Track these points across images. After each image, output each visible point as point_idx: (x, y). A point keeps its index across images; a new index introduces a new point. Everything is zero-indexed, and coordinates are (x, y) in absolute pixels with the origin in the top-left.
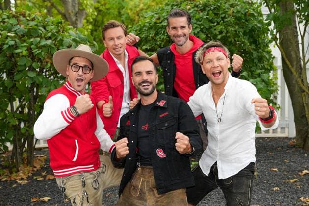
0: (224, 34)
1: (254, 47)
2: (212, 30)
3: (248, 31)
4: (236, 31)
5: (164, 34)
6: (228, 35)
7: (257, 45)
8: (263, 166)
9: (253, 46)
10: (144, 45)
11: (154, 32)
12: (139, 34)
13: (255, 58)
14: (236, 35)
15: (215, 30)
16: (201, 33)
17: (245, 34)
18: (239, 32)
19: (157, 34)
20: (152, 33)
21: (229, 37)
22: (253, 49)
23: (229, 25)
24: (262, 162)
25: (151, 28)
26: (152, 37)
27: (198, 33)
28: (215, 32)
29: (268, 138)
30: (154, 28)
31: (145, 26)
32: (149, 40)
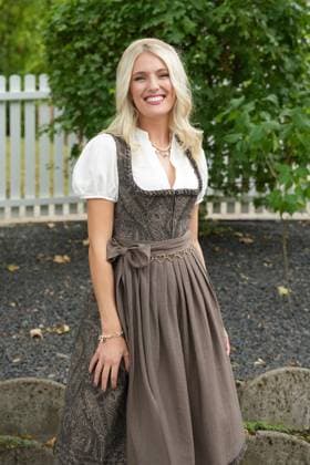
0: (232, 24)
1: (288, 51)
2: (210, 15)
3: (276, 19)
4: (254, 18)
5: (115, 20)
6: (240, 24)
7: (292, 48)
8: (299, 276)
9: (286, 48)
10: (77, 40)
11: (99, 16)
12: (69, 19)
13: (289, 73)
14: (254, 25)
15: (215, 14)
16: (187, 19)
17: (270, 24)
18: (260, 20)
19: (101, 21)
20: (94, 18)
21: (241, 29)
22: (285, 53)
23: (242, 7)
24: (297, 268)
25: (91, 8)
26: (93, 26)
27: (182, 18)
28: (214, 19)
29: (304, 221)
30: (97, 9)
31: (79, 4)
32: (88, 32)
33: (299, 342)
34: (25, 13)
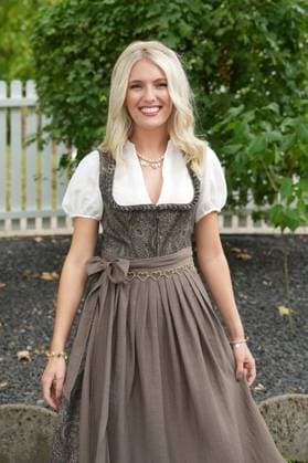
0: (230, 27)
1: (289, 56)
2: (207, 17)
3: (277, 22)
4: (253, 21)
5: (107, 23)
6: (238, 28)
9: (287, 53)
10: (67, 45)
11: (90, 19)
12: (58, 22)
13: (291, 79)
14: (254, 29)
15: (212, 18)
16: (183, 23)
17: (270, 27)
18: (260, 23)
19: (92, 24)
20: (84, 22)
21: (239, 33)
22: (287, 58)
23: (241, 10)
25: (81, 11)
26: (83, 29)
27: (177, 21)
28: (211, 22)
30: (87, 12)
31: (69, 7)
32: (78, 36)
33: (301, 365)
34: (10, 14)
